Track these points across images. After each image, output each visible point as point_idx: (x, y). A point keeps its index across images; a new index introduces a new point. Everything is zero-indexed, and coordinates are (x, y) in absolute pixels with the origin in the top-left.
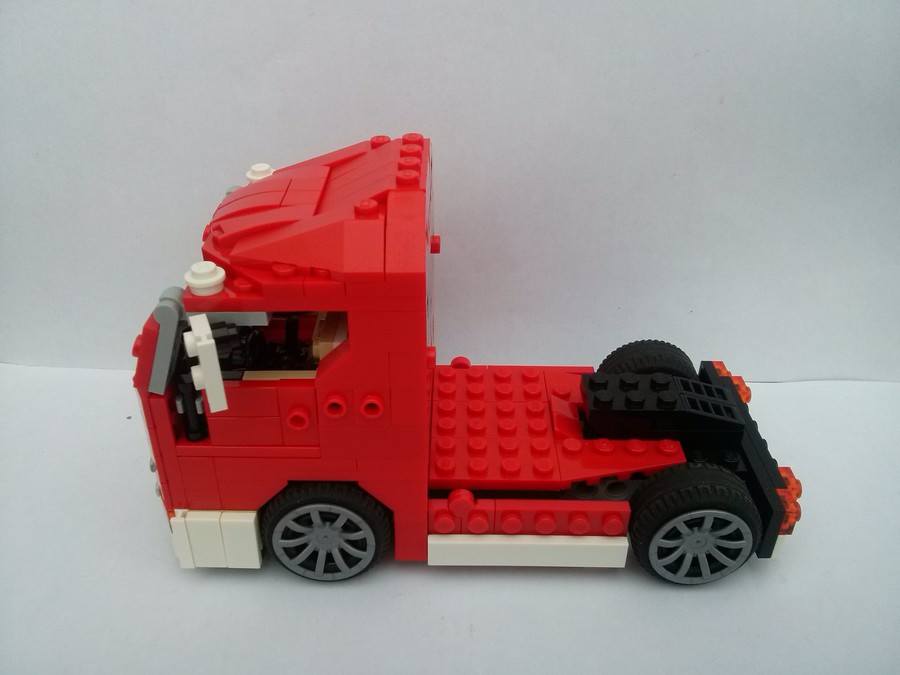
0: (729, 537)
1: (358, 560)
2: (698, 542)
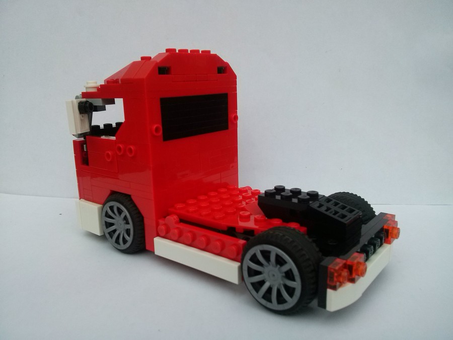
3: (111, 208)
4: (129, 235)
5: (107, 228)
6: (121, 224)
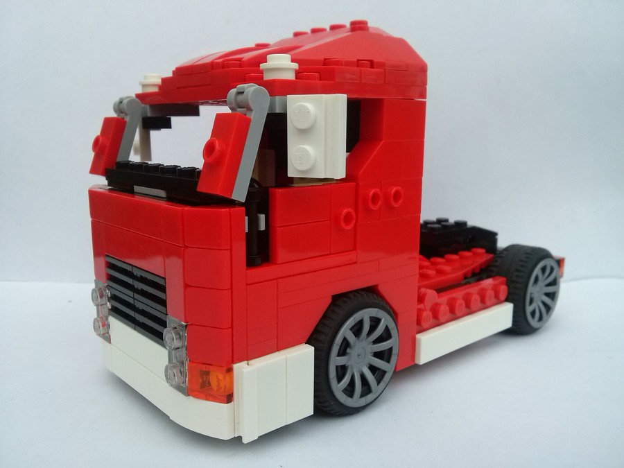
6: (359, 355)
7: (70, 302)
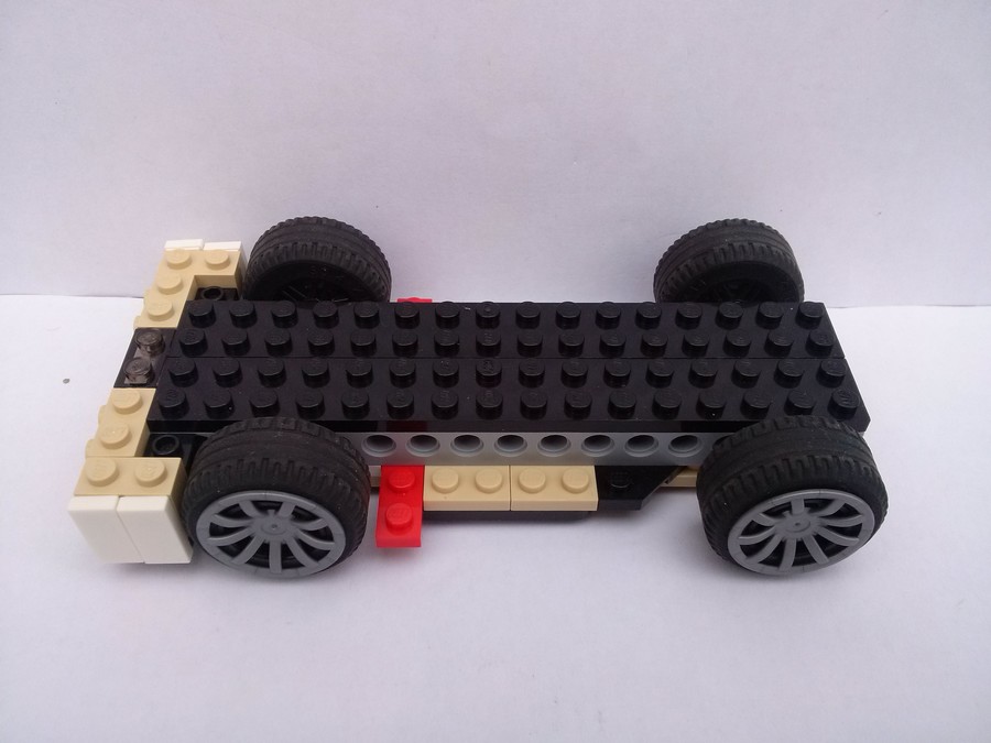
0: (839, 515)
1: (324, 554)
2: (797, 524)
3: (215, 531)
4: (312, 517)
5: (267, 565)
6: (274, 525)
7: (67, 381)
